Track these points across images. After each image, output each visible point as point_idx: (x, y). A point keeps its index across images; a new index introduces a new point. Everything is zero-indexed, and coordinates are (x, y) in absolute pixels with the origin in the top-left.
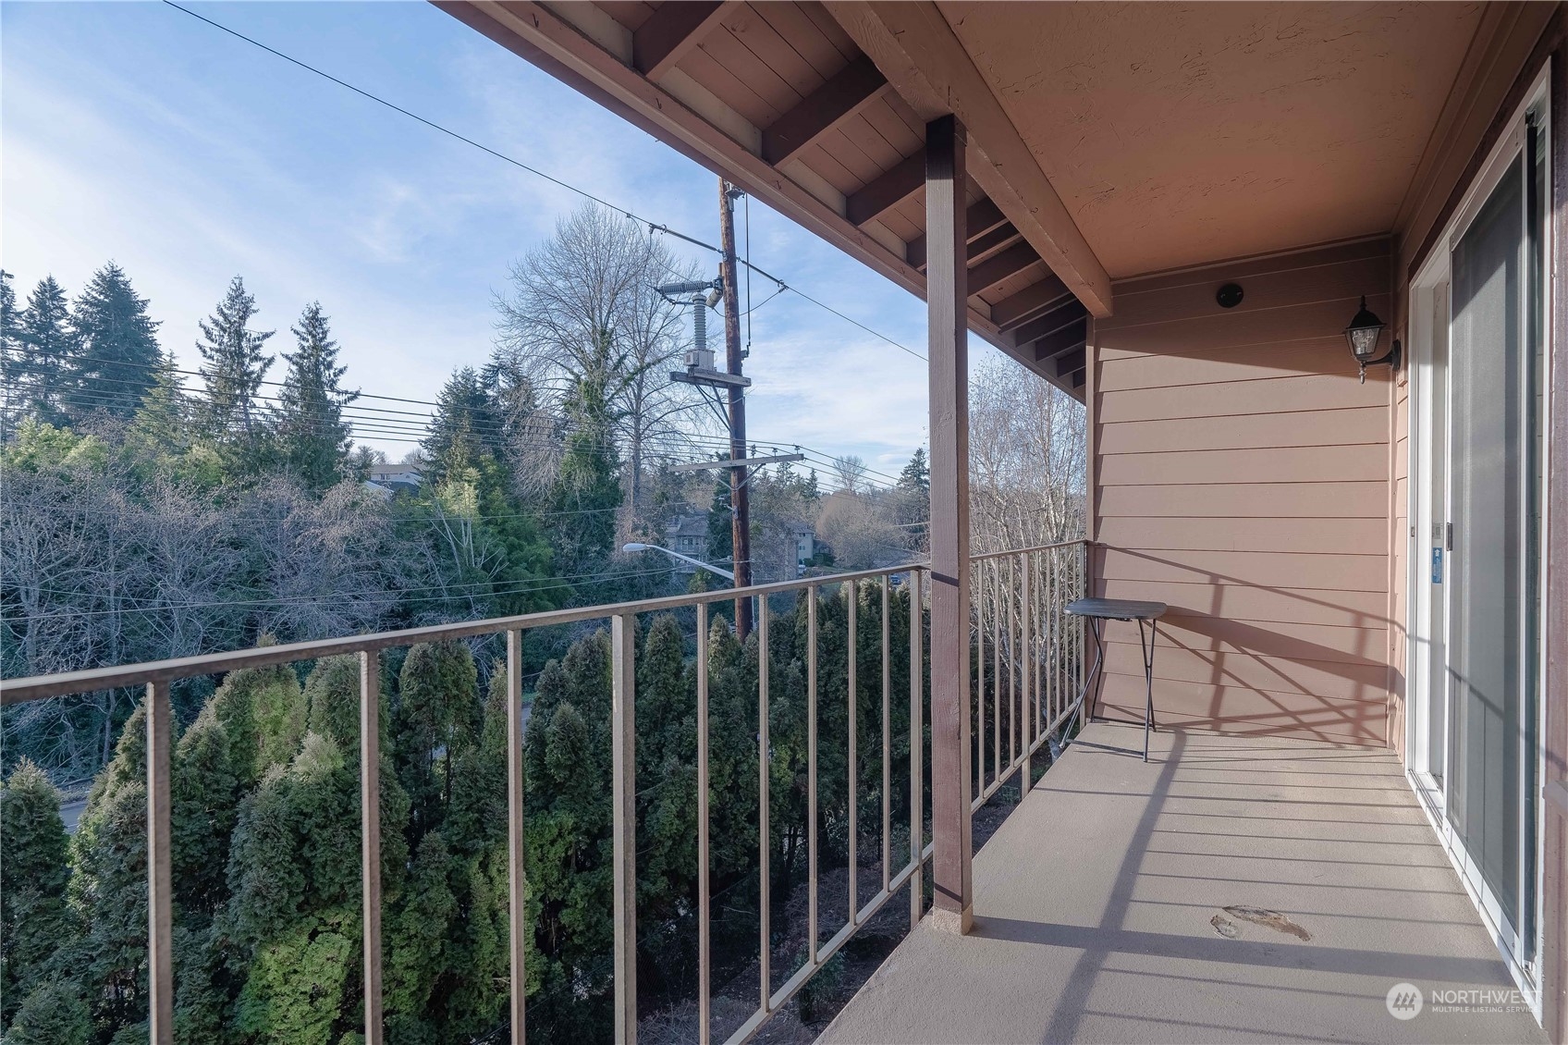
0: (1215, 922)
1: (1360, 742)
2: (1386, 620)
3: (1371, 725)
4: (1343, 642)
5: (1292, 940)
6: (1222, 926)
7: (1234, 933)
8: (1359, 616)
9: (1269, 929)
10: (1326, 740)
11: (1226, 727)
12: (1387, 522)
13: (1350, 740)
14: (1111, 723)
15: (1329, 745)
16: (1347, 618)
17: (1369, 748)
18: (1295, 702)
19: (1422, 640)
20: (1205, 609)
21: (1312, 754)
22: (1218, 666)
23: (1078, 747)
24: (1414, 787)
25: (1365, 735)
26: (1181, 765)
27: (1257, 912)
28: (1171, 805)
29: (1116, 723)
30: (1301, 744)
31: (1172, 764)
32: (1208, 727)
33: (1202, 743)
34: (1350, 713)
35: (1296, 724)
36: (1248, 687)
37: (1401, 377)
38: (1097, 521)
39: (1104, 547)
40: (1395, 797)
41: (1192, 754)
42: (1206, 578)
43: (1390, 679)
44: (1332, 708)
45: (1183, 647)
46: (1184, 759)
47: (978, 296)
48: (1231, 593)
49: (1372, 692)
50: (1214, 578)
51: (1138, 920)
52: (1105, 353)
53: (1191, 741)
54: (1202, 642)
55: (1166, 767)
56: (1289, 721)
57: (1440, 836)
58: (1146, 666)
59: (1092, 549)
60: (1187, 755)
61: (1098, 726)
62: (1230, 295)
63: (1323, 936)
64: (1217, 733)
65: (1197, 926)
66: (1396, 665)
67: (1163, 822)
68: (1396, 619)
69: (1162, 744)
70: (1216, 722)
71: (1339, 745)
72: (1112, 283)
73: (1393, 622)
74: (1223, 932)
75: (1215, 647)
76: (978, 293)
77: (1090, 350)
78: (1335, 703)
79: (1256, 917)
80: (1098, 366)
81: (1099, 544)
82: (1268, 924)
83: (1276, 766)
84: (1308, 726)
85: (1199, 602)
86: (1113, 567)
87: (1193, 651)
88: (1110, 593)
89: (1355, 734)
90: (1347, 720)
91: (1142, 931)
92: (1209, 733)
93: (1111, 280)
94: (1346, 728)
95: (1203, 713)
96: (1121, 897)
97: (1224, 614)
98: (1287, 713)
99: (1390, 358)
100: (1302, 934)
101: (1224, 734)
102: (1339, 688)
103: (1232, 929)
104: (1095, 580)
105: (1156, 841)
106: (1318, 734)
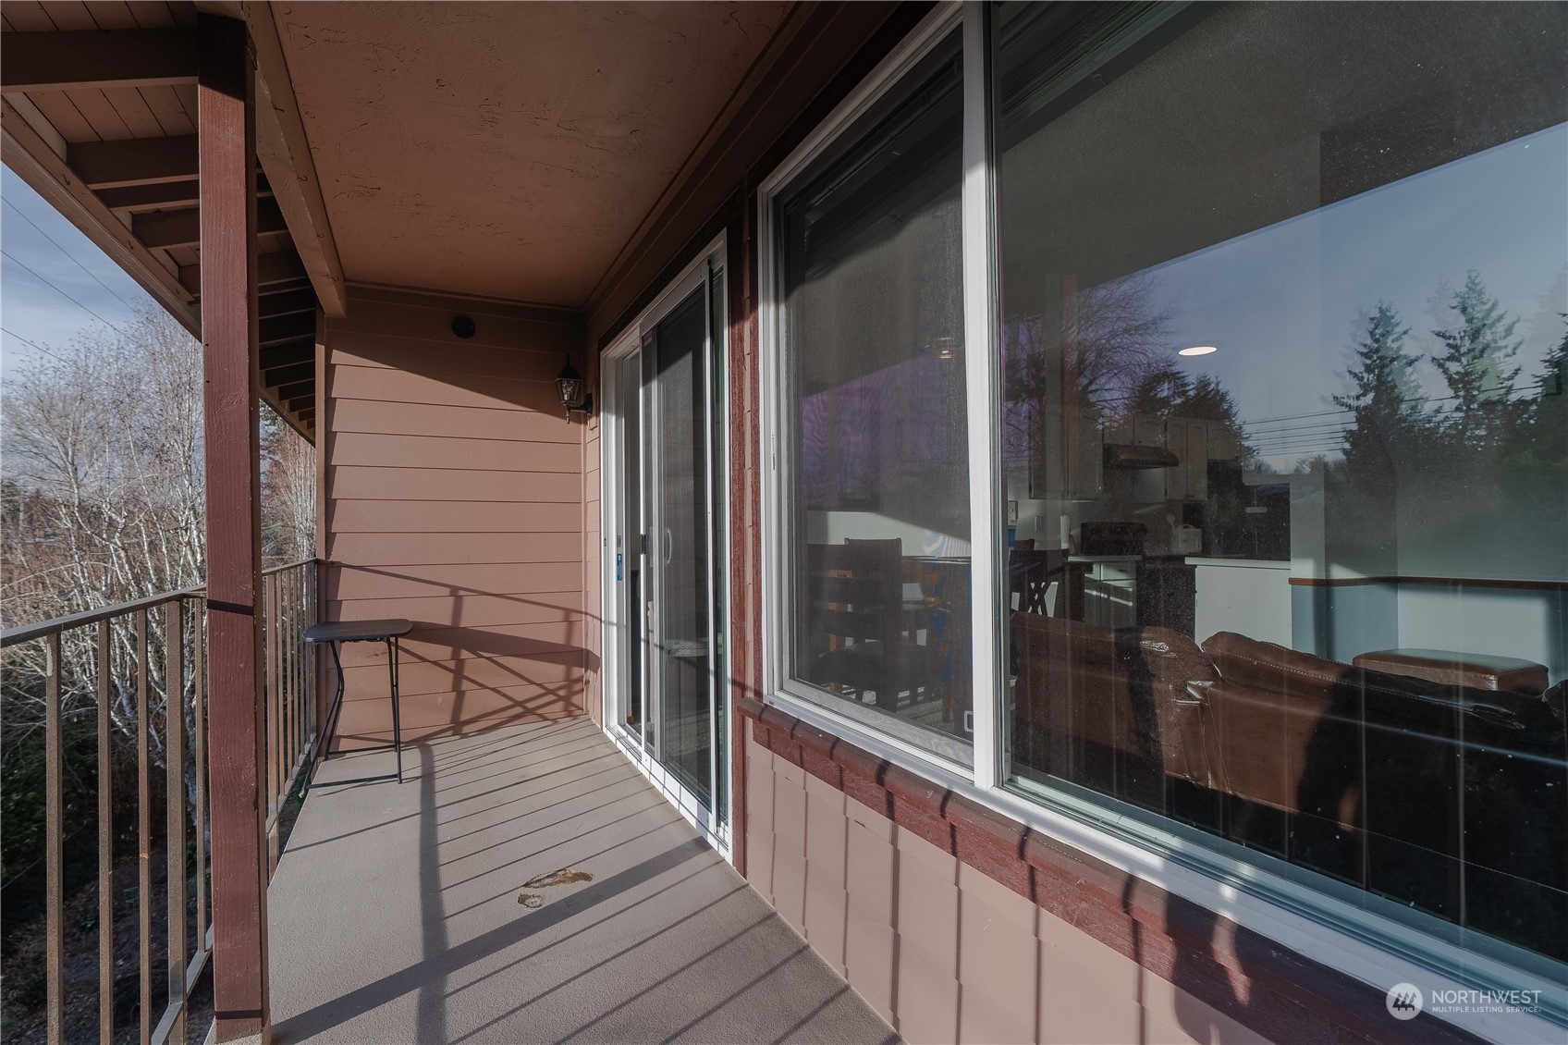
0: (522, 900)
1: (570, 715)
2: (582, 613)
3: (576, 699)
4: (555, 635)
5: (582, 885)
6: (527, 902)
7: (539, 902)
8: (568, 612)
9: (562, 885)
10: (546, 719)
11: (466, 729)
12: (581, 536)
13: (563, 714)
14: (348, 755)
15: (549, 723)
16: (559, 615)
17: (575, 717)
18: (522, 692)
19: (612, 624)
20: (445, 620)
21: (535, 734)
22: (458, 673)
23: (321, 791)
24: (613, 738)
25: (572, 708)
26: (437, 775)
27: (548, 877)
28: (442, 815)
29: (358, 754)
30: (527, 728)
31: (428, 777)
32: (450, 733)
33: (445, 750)
34: (562, 693)
35: (524, 711)
36: (484, 687)
37: (592, 422)
38: (329, 538)
39: (337, 566)
40: (603, 750)
41: (443, 762)
42: (446, 591)
43: (587, 660)
44: (550, 692)
45: (424, 660)
46: (436, 769)
47: (166, 251)
48: (470, 603)
49: (577, 672)
50: (454, 591)
51: (459, 932)
52: (338, 356)
53: (436, 750)
54: (442, 652)
55: (423, 782)
56: (518, 710)
57: (641, 768)
58: (392, 686)
59: (323, 569)
60: (438, 765)
61: (332, 763)
62: (463, 327)
63: (602, 872)
64: (458, 737)
65: (512, 912)
66: (590, 648)
67: (443, 833)
68: (588, 612)
69: (412, 760)
70: (457, 727)
71: (555, 721)
72: (347, 284)
73: (586, 614)
74: (531, 905)
75: (455, 656)
76: (165, 247)
77: (320, 350)
78: (551, 687)
79: (549, 880)
80: (330, 369)
81: (332, 563)
82: (560, 882)
83: (513, 752)
84: (532, 711)
85: (439, 613)
86: (348, 586)
87: (435, 663)
88: (345, 616)
89: (566, 709)
90: (560, 698)
91: (465, 941)
92: (454, 738)
93: (345, 280)
94: (560, 705)
95: (444, 719)
96: (433, 919)
97: (463, 625)
98: (517, 704)
99: (585, 407)
100: (586, 877)
101: (465, 736)
102: (552, 673)
103: (537, 899)
104: (327, 602)
105: (444, 854)
106: (540, 715)
